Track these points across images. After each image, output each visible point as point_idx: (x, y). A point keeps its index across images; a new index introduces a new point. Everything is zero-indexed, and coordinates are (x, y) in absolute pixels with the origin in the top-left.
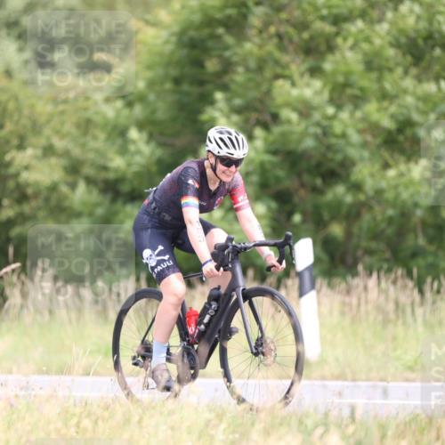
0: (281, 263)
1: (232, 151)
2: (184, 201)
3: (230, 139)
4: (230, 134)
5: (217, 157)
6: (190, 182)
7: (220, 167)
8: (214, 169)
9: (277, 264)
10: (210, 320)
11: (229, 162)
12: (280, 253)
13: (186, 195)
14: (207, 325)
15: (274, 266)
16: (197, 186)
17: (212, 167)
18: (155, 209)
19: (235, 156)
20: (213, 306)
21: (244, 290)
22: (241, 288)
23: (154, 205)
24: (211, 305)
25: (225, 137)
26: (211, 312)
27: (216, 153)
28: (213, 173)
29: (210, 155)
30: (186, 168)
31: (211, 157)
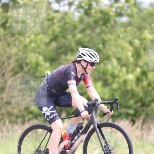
6: (72, 73)
8: (85, 69)
12: (111, 106)
13: (71, 79)
15: (108, 113)
17: (83, 67)
18: (49, 87)
19: (97, 62)
20: (80, 132)
21: (97, 124)
22: (96, 123)
23: (48, 85)
25: (92, 53)
26: (79, 135)
27: (89, 61)
28: (83, 70)
29: (82, 62)
30: (69, 67)
31: (83, 63)
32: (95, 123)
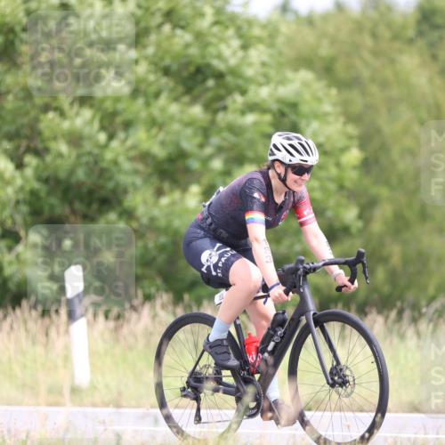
0: (352, 283)
1: (305, 157)
2: (248, 217)
3: (301, 144)
4: (299, 139)
5: (287, 166)
6: (256, 195)
7: (291, 177)
8: (283, 180)
9: (349, 284)
10: (275, 347)
11: (300, 170)
12: (352, 271)
13: (251, 210)
14: (272, 353)
15: (345, 286)
16: (263, 200)
17: (280, 178)
18: (211, 224)
19: (309, 163)
20: (279, 333)
21: (315, 314)
22: (312, 313)
23: (209, 220)
24: (276, 332)
25: (295, 143)
26: (277, 339)
27: (287, 161)
28: (281, 183)
29: (277, 164)
30: (250, 180)
31: (279, 166)
32: (308, 311)
